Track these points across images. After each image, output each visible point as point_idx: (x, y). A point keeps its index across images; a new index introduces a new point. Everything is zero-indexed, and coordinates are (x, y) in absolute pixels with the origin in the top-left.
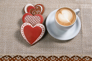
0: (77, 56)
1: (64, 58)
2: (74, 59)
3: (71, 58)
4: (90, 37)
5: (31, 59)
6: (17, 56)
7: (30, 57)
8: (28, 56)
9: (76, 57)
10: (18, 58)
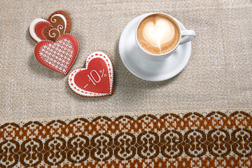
0: (219, 113)
1: (193, 117)
2: (212, 118)
3: (207, 116)
4: (243, 71)
5: (126, 122)
6: (99, 117)
7: (124, 118)
8: (121, 117)
9: (216, 114)
10: (102, 121)
